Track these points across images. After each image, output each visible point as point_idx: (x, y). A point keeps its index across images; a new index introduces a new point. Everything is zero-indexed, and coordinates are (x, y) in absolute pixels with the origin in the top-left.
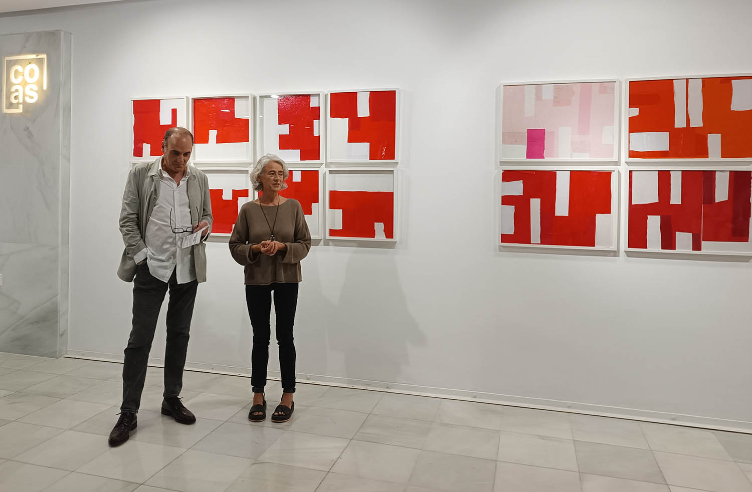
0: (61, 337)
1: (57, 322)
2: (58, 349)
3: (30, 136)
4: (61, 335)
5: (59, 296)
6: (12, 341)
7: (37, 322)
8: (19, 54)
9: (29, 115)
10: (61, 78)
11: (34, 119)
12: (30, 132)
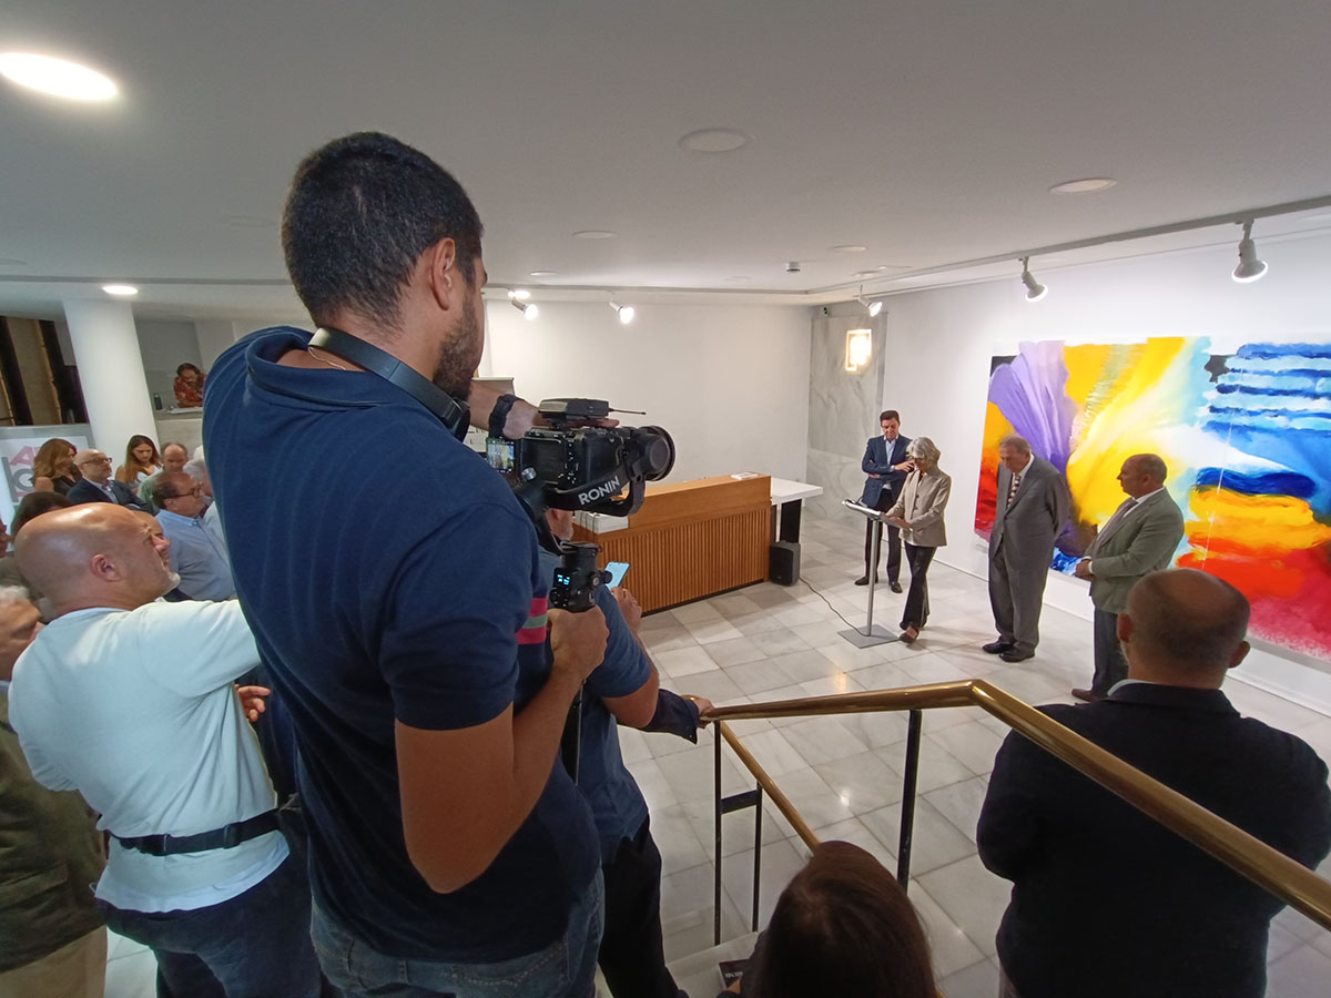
3: (859, 387)
8: (856, 329)
9: (859, 373)
10: (878, 347)
11: (862, 376)
12: (859, 385)
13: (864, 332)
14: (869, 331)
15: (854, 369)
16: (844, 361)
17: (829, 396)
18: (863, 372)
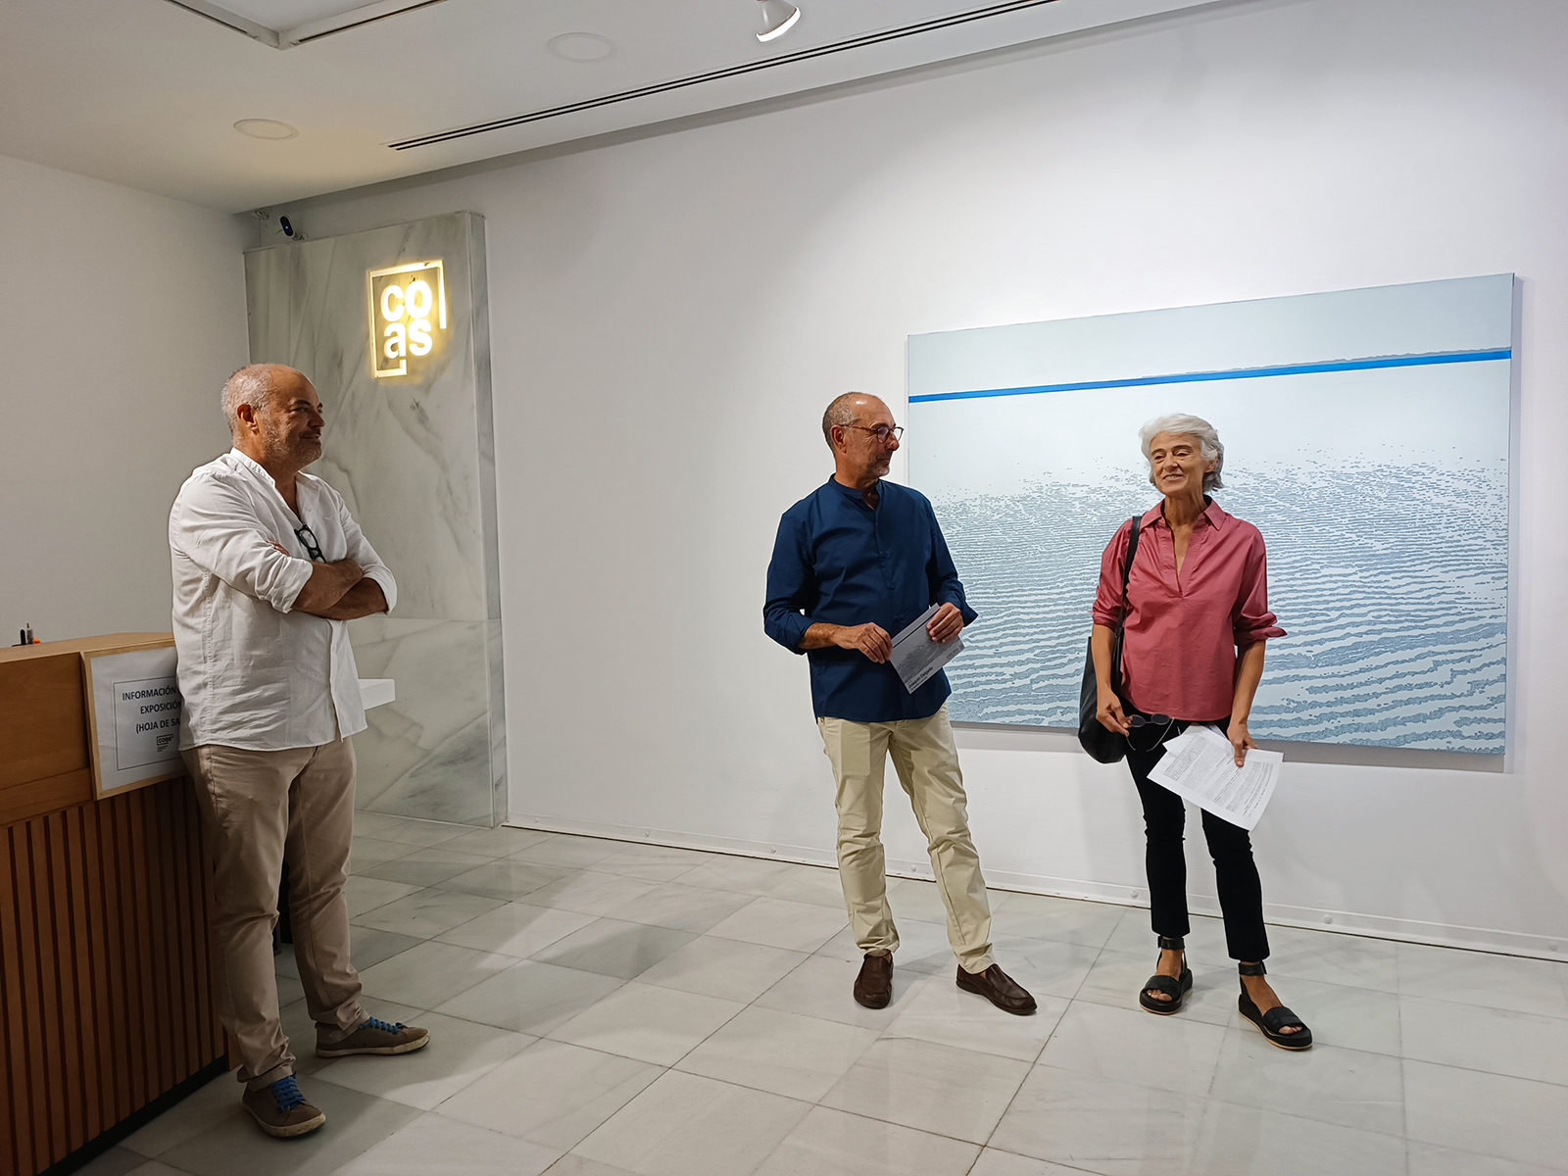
0: (496, 790)
1: (487, 761)
2: (492, 812)
3: (423, 418)
4: (497, 785)
5: (488, 715)
6: (412, 796)
7: (452, 762)
8: (395, 264)
9: (418, 380)
10: (470, 304)
11: (427, 387)
12: (422, 411)
13: (420, 266)
16: (364, 352)
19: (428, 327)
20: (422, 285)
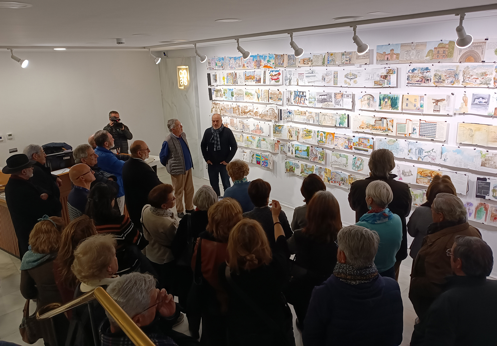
0: (201, 172)
1: (199, 166)
2: (200, 176)
3: (187, 98)
5: (199, 157)
8: (181, 66)
11: (187, 91)
12: (186, 96)
13: (185, 67)
14: (187, 67)
15: (183, 88)
16: (177, 83)
17: (172, 103)
18: (187, 88)
19: (187, 80)
20: (185, 71)
